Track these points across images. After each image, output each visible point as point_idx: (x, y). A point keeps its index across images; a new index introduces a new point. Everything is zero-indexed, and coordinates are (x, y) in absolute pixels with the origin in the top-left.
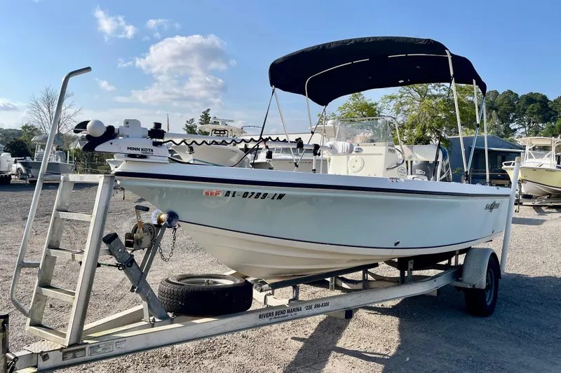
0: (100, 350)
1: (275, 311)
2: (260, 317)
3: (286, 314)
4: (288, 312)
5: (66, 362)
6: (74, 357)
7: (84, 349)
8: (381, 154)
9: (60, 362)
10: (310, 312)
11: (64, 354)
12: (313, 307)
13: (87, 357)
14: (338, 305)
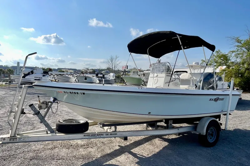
0: (22, 139)
1: (91, 134)
2: (84, 136)
3: (96, 136)
4: (97, 135)
5: (11, 142)
6: (13, 140)
7: (17, 138)
8: (163, 77)
9: (9, 141)
10: (107, 136)
11: (10, 139)
12: (109, 134)
13: (18, 141)
14: (122, 135)
